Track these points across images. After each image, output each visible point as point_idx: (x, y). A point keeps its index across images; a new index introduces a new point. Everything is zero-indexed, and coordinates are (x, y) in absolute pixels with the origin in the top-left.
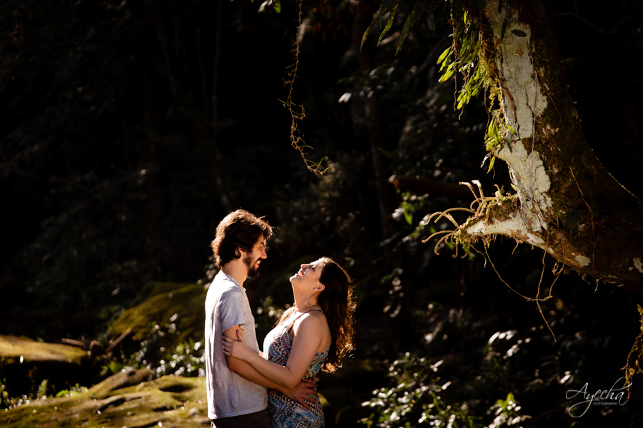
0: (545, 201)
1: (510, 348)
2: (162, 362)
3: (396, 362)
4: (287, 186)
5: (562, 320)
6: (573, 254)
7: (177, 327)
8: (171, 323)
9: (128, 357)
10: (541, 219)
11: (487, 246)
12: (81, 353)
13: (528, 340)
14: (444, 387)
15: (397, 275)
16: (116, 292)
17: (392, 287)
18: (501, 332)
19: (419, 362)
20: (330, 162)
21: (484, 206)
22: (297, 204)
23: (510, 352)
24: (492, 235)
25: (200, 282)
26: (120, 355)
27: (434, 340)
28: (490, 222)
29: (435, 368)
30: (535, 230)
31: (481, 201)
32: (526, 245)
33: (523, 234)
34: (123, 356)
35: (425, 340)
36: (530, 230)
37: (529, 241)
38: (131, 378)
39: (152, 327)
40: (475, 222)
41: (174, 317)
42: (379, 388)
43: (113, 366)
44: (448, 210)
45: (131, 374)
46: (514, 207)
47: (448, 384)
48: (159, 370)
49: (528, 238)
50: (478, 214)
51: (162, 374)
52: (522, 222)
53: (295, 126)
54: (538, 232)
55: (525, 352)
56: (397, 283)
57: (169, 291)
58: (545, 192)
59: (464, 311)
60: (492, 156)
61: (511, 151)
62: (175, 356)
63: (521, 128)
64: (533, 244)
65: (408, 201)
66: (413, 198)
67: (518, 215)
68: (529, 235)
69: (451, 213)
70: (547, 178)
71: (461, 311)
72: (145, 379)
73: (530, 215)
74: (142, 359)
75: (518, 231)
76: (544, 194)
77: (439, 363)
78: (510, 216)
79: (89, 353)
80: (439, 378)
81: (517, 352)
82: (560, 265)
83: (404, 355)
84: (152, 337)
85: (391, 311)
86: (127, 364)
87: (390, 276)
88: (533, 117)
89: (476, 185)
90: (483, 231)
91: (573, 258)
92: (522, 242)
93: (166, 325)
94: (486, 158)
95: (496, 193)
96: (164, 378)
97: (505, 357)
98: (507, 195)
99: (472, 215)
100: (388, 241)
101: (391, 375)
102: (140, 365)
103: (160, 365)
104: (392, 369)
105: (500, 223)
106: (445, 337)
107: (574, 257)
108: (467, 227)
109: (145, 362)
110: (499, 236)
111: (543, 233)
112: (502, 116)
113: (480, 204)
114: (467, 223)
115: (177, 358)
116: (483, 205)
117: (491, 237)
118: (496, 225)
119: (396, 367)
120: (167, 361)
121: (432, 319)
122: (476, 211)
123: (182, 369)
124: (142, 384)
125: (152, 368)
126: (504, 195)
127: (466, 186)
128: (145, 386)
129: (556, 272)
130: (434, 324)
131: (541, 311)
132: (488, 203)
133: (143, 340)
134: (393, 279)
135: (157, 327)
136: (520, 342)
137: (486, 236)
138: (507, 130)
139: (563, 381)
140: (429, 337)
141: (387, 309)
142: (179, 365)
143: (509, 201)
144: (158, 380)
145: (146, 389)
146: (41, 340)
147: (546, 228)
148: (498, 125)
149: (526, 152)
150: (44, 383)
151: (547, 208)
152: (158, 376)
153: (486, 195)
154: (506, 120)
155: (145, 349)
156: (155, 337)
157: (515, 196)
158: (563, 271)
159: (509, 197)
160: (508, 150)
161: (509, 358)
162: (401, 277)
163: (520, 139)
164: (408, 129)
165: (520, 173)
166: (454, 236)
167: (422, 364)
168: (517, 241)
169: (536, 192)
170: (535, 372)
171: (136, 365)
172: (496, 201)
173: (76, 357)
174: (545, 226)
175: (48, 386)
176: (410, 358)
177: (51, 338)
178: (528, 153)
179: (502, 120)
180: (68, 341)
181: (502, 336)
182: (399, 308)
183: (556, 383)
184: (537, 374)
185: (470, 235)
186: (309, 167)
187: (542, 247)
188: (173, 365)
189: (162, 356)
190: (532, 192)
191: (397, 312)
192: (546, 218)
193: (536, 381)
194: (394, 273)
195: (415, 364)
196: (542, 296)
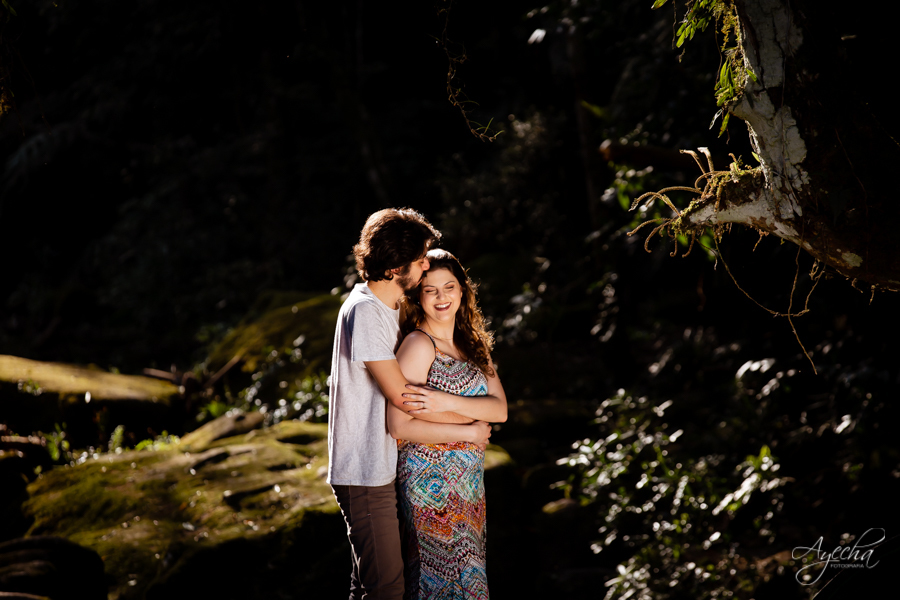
0: (800, 175)
1: (766, 383)
2: (282, 402)
3: (606, 404)
4: (457, 156)
5: (840, 344)
6: (839, 250)
7: (303, 353)
8: (295, 348)
9: (235, 395)
10: (794, 201)
11: (718, 240)
12: (171, 389)
13: (791, 373)
14: (673, 438)
15: (609, 282)
16: (221, 304)
17: (603, 298)
18: (754, 361)
19: (638, 403)
20: (517, 121)
21: (715, 184)
22: (471, 182)
23: (766, 390)
24: (725, 224)
25: (335, 291)
26: (224, 392)
27: (662, 372)
28: (723, 206)
29: (660, 411)
30: (785, 217)
31: (710, 177)
32: (773, 239)
33: (768, 222)
34: (228, 394)
35: (649, 373)
36: (778, 218)
37: (777, 232)
38: (238, 425)
39: (267, 354)
40: (702, 206)
41: (299, 341)
42: (582, 439)
43: (214, 408)
44: (663, 190)
45: (240, 419)
46: (757, 185)
47: (679, 433)
48: (278, 413)
49: (776, 229)
50: (705, 195)
51: (281, 419)
52: (767, 205)
53: (452, 73)
54: (789, 220)
55: (788, 389)
56: (610, 292)
57: (293, 302)
58: (799, 164)
59: (704, 331)
60: (725, 113)
61: (752, 106)
62: (300, 395)
63: (766, 72)
64: (783, 236)
65: (624, 177)
66: (631, 173)
67: (762, 197)
68: (777, 224)
69: (667, 194)
70: (801, 143)
71: (701, 332)
72: (258, 426)
73: (778, 195)
74: (255, 398)
75: (762, 218)
76: (798, 167)
77: (666, 405)
78: (751, 197)
79: (182, 389)
80: (665, 426)
81: (777, 389)
82: (821, 265)
83: (616, 393)
84: (267, 367)
85: (602, 332)
86: (233, 405)
87: (600, 283)
88: (783, 57)
89: (703, 154)
90: (712, 219)
91: (838, 256)
92: (766, 234)
93: (288, 351)
94: (716, 116)
95: (731, 165)
96: (284, 424)
97: (759, 396)
98: (747, 169)
99: (698, 196)
100: (596, 234)
101: (598, 421)
102: (252, 406)
103: (278, 407)
104: (599, 412)
105: (737, 208)
106: (678, 368)
107: (840, 254)
108: (689, 213)
109: (258, 402)
110: (736, 225)
111: (795, 222)
112: (739, 56)
113: (709, 181)
114: (690, 208)
115: (302, 397)
116: (713, 182)
117: (725, 228)
118: (731, 211)
119: (606, 410)
120: (290, 402)
121: (658, 344)
122: (702, 190)
123: (309, 413)
124: (252, 434)
125: (268, 411)
126: (742, 167)
127: (690, 155)
128: (257, 436)
129: (815, 276)
130: (662, 351)
131: (795, 331)
132: (720, 179)
133: (255, 372)
134: (603, 288)
135: (274, 353)
136: (780, 375)
137: (716, 226)
138: (747, 76)
139: (840, 429)
140: (654, 368)
141: (596, 329)
142: (305, 407)
143: (748, 176)
144: (276, 427)
145: (258, 439)
146: (116, 370)
147: (800, 214)
148: (734, 69)
149: (772, 108)
150: (119, 431)
151: (802, 186)
152: (275, 421)
153: (717, 169)
154: (745, 63)
155: (258, 385)
156: (272, 368)
157: (758, 169)
158: (824, 275)
159: (749, 171)
160: (748, 103)
161: (765, 398)
162: (615, 285)
163: (764, 89)
164: (626, 75)
165: (765, 136)
166: (671, 226)
167: (642, 407)
168: (760, 232)
169: (788, 164)
170: (800, 416)
171: (246, 407)
172: (730, 176)
173: (163, 396)
174: (799, 211)
175: (125, 434)
176: (624, 398)
177: (130, 369)
178: (776, 110)
179: (740, 62)
180: (154, 372)
181: (755, 366)
182: (613, 328)
183: (830, 431)
184: (804, 419)
185: (695, 224)
186: (472, 130)
187: (796, 241)
188: (297, 406)
189: (282, 394)
190: (782, 164)
191: (609, 334)
192: (800, 200)
193: (804, 429)
194: (605, 279)
195: (633, 405)
196: (796, 309)
